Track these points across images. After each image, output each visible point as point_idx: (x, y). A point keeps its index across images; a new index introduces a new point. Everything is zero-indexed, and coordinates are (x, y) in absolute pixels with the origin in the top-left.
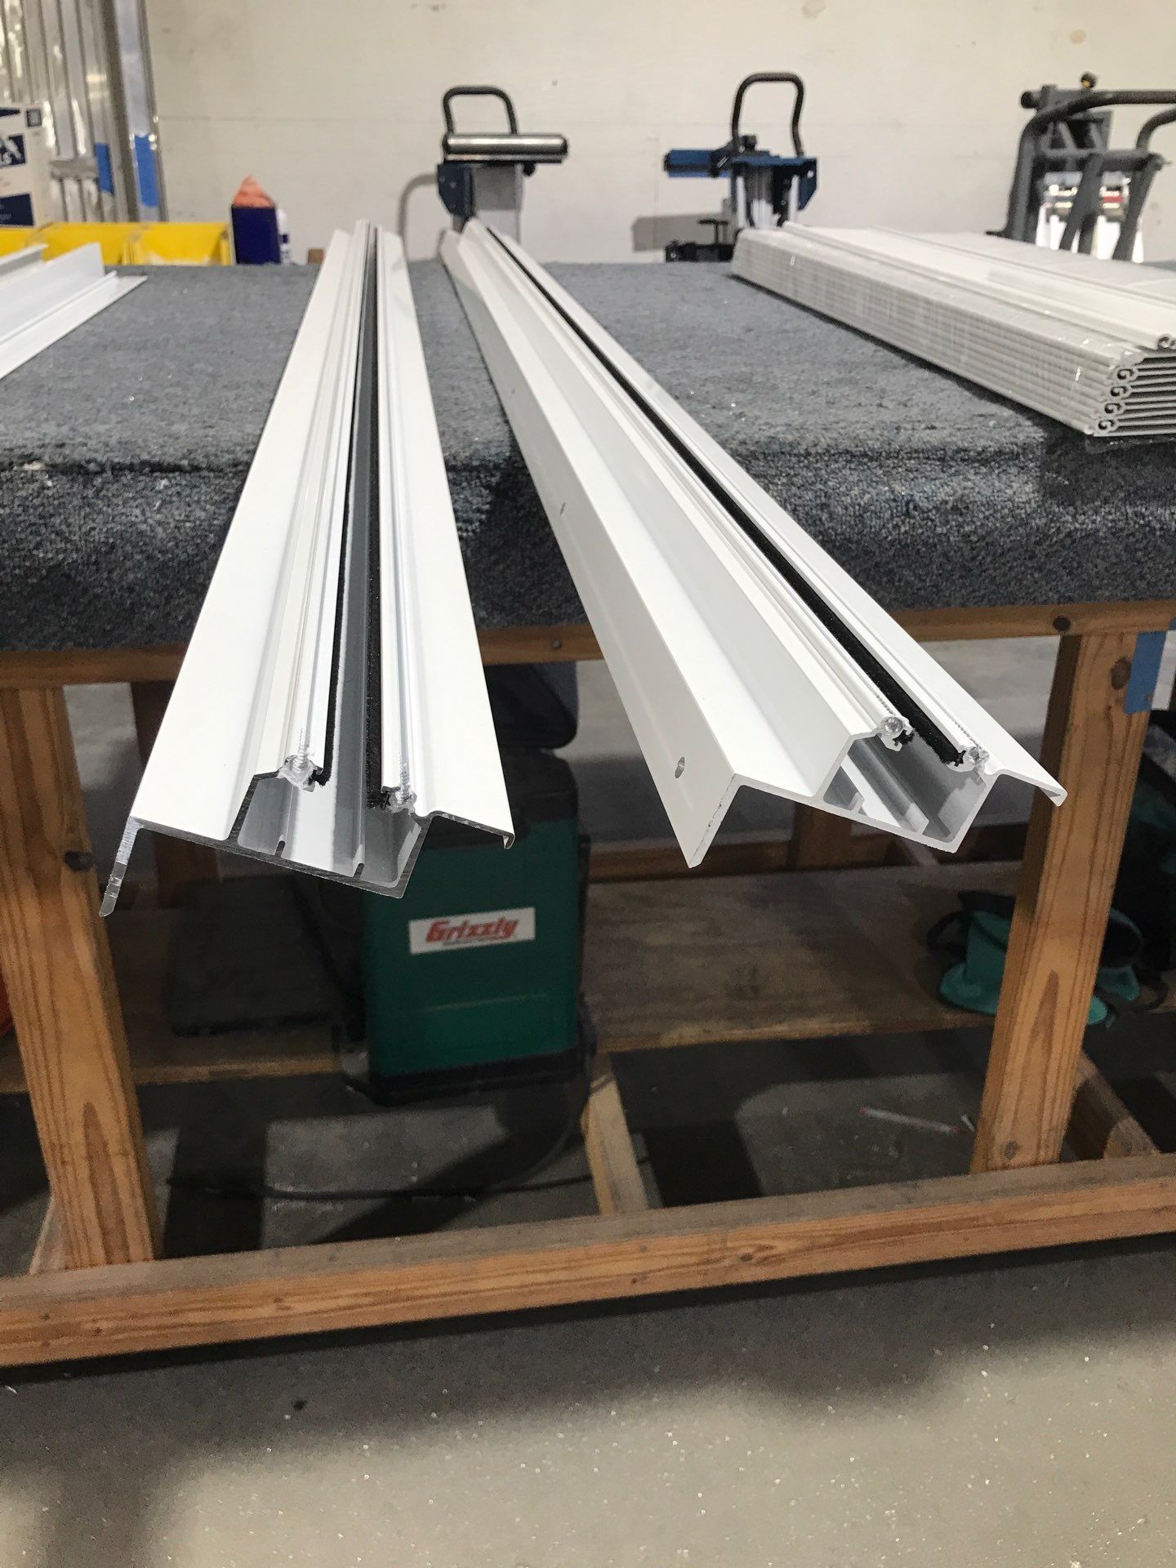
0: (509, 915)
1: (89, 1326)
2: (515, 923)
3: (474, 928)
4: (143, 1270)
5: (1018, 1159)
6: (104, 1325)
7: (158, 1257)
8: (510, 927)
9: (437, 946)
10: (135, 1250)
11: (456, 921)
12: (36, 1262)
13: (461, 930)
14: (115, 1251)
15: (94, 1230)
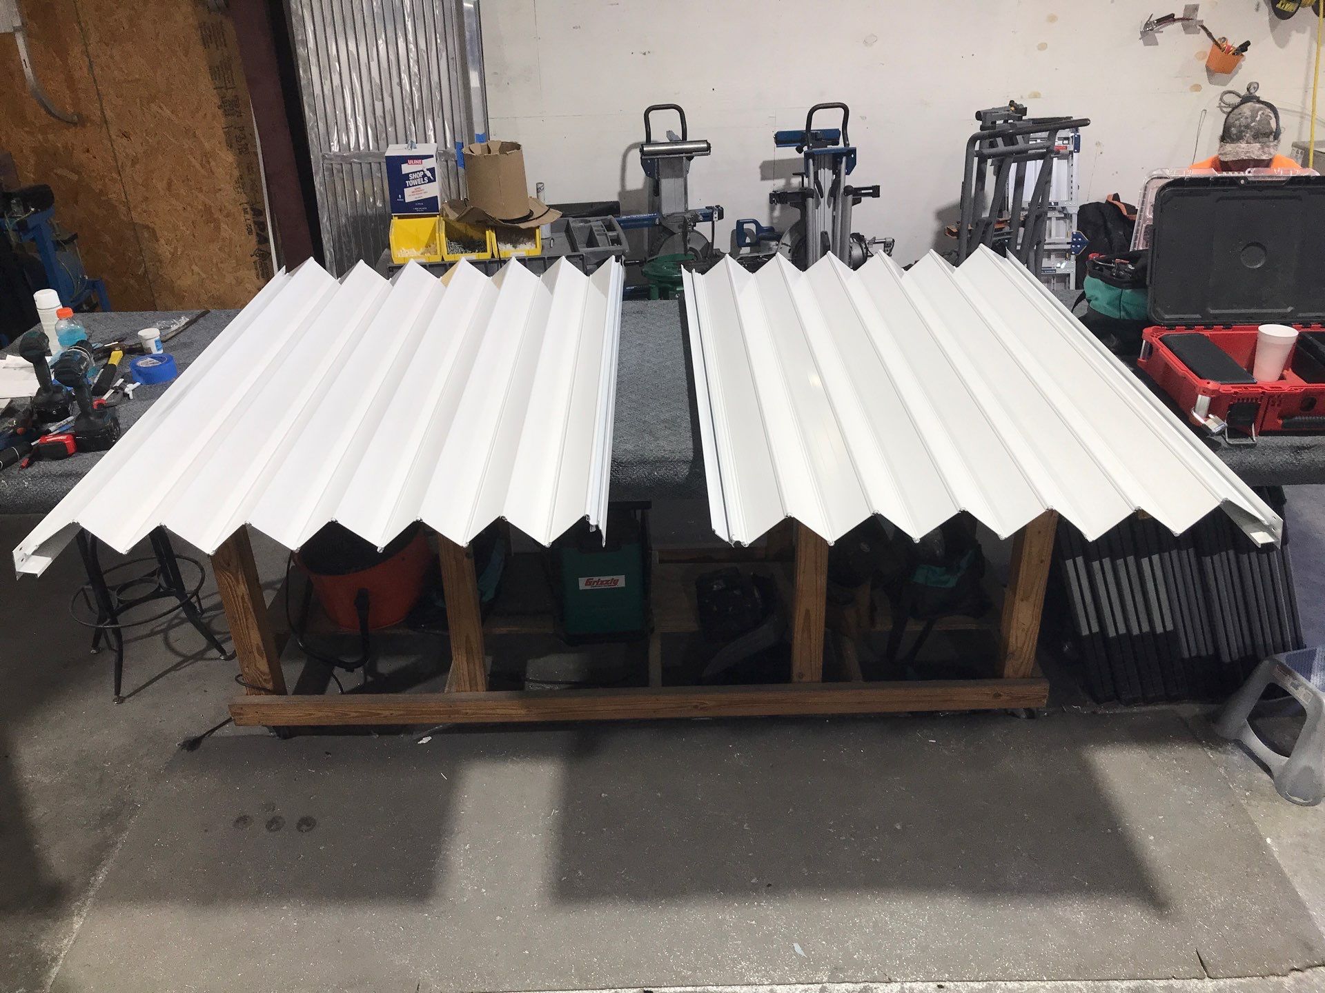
0: (615, 577)
1: (464, 711)
2: (618, 580)
3: (602, 581)
4: (482, 694)
5: (804, 679)
6: (468, 711)
7: (487, 691)
8: (616, 582)
9: (588, 588)
10: (480, 687)
11: (596, 579)
12: (447, 689)
13: (597, 582)
14: (473, 686)
15: (467, 677)
